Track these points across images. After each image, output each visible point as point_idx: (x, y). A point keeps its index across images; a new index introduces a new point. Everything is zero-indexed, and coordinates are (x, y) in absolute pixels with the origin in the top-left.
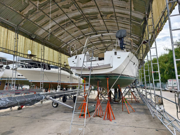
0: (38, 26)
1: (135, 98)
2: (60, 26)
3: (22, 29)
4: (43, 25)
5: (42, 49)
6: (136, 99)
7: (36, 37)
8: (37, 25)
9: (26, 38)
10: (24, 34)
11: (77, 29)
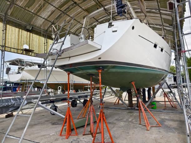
0: (33, 13)
1: (169, 102)
2: (61, 11)
3: (13, 19)
4: (38, 12)
5: (45, 43)
6: (171, 103)
7: (33, 27)
8: (31, 12)
9: (20, 30)
10: (17, 25)
11: (86, 13)
